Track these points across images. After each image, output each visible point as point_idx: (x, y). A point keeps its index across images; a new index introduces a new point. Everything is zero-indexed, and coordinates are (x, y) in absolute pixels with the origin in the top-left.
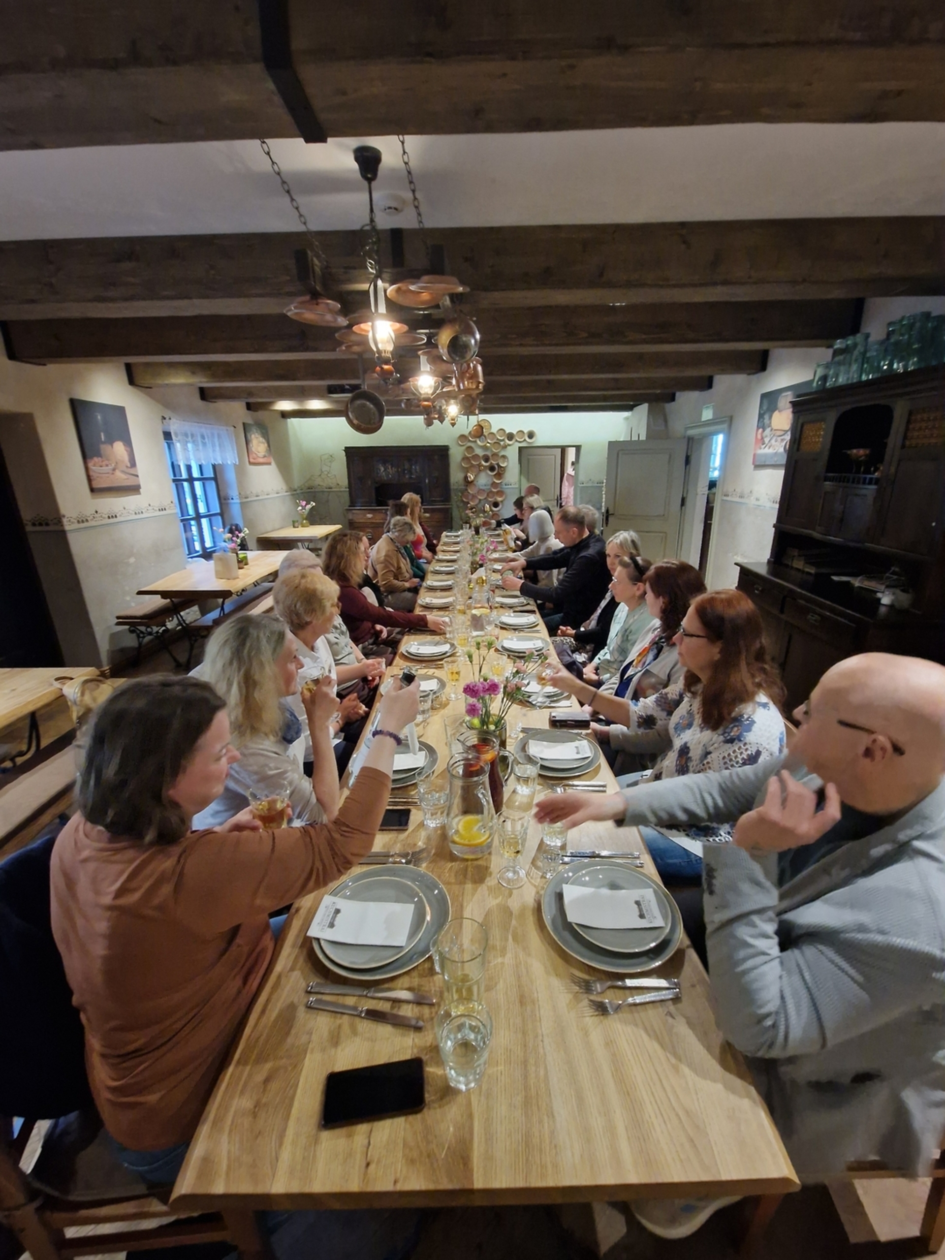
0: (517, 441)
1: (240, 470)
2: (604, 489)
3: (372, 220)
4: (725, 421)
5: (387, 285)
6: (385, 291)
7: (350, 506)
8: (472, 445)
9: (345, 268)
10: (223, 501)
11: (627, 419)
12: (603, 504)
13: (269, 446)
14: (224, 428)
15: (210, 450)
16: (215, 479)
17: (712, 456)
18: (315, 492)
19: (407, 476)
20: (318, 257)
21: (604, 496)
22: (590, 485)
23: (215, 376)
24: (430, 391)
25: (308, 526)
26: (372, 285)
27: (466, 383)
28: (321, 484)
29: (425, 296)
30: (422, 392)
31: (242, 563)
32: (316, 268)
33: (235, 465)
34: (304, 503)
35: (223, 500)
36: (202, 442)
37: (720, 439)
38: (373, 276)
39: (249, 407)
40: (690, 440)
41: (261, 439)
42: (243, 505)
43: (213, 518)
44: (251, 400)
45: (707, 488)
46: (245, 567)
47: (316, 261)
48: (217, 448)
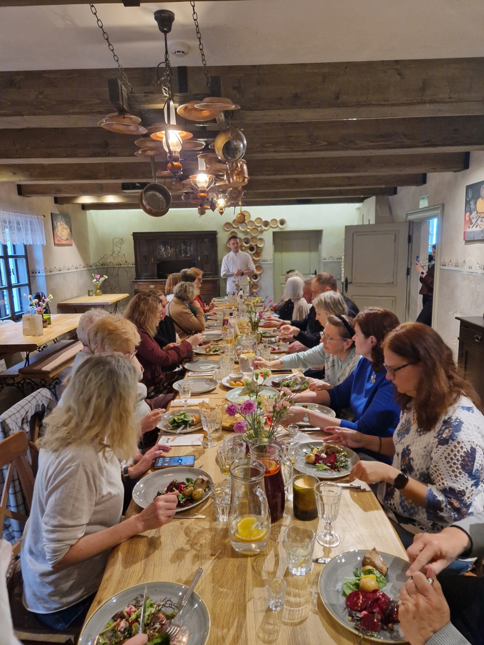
0: (271, 227)
1: (46, 249)
2: (343, 263)
3: (167, 60)
4: (439, 207)
5: (177, 105)
6: (176, 109)
7: (135, 279)
8: (235, 230)
9: (145, 93)
10: (31, 275)
11: (358, 209)
12: (343, 275)
13: (71, 231)
14: (36, 217)
15: (24, 234)
16: (26, 257)
17: (430, 236)
18: (107, 268)
19: (183, 255)
20: (126, 85)
21: (343, 269)
22: (331, 260)
23: (32, 176)
24: (206, 185)
25: (101, 295)
26: (166, 105)
27: (235, 177)
28: (112, 261)
29: (206, 113)
30: (199, 186)
31: (46, 322)
32: (123, 92)
33: (43, 245)
34: (99, 276)
35: (31, 273)
36: (18, 228)
37: (435, 222)
38: (167, 99)
39: (57, 200)
40: (411, 223)
41: (65, 226)
42: (48, 278)
43: (22, 288)
44: (59, 195)
45: (427, 261)
46: (48, 326)
47: (124, 88)
48: (29, 232)
